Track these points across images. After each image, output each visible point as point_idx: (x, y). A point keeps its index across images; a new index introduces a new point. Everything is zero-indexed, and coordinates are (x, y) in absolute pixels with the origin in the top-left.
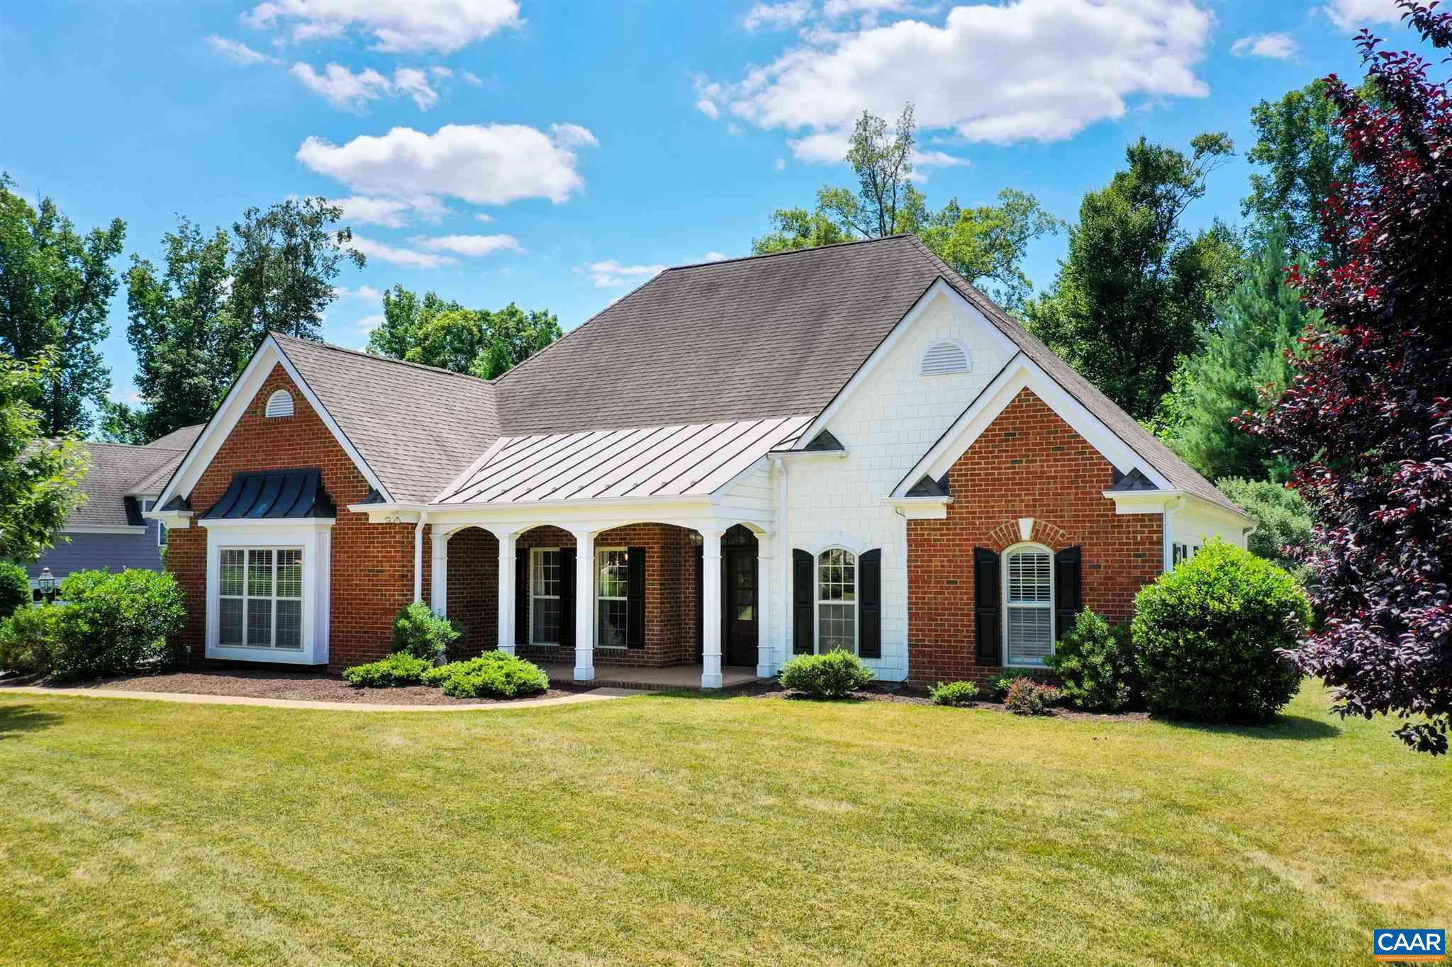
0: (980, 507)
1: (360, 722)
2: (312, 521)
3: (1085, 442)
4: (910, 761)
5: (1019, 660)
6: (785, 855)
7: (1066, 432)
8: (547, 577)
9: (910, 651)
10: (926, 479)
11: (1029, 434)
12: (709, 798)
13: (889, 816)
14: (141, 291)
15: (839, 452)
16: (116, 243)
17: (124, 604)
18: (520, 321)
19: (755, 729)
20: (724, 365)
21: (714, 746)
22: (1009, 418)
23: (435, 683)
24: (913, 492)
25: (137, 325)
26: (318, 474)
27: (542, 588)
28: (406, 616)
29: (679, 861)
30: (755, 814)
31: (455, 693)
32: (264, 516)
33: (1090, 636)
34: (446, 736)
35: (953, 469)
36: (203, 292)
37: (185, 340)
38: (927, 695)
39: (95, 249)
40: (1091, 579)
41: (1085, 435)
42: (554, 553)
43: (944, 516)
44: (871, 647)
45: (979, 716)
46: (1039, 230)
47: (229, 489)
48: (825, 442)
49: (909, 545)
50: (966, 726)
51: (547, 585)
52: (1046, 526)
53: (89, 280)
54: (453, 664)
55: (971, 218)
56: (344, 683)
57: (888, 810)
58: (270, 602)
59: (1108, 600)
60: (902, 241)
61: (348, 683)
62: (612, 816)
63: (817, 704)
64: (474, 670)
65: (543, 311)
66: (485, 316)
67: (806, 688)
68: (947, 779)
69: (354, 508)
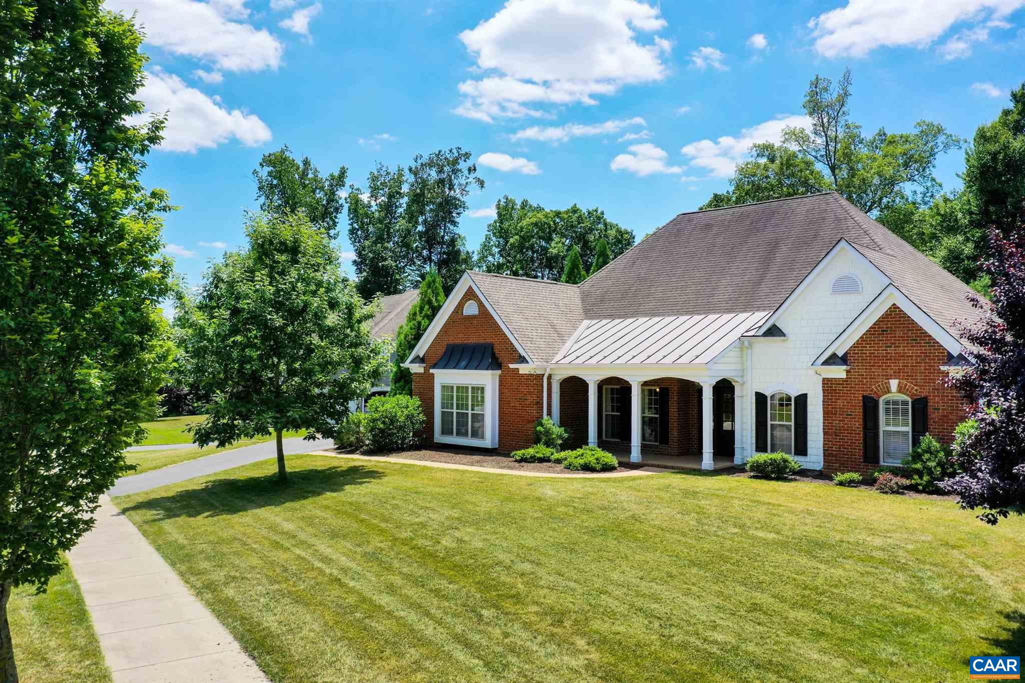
0: (866, 372)
1: (529, 481)
2: (490, 372)
3: (931, 336)
4: (811, 515)
5: (891, 461)
6: (740, 554)
7: (919, 330)
8: (612, 401)
9: (824, 453)
10: (834, 356)
11: (896, 331)
12: (706, 527)
13: (794, 540)
14: (356, 209)
15: (782, 338)
16: (342, 182)
17: (399, 414)
18: (580, 216)
19: (731, 495)
20: (715, 278)
21: (708, 502)
22: (884, 321)
23: (558, 461)
24: (826, 363)
25: (354, 229)
26: (492, 346)
27: (610, 408)
28: (542, 425)
29: (692, 553)
30: (728, 536)
31: (570, 468)
32: (465, 368)
33: (929, 451)
34: (573, 491)
35: (849, 350)
36: (388, 208)
37: (380, 239)
38: (831, 479)
39: (331, 185)
40: (934, 416)
41: (930, 332)
42: (617, 389)
43: (845, 377)
44: (801, 449)
45: (859, 493)
46: (946, 146)
47: (445, 353)
48: (774, 331)
49: (824, 393)
50: (848, 498)
51: (613, 406)
52: (906, 384)
53: (328, 204)
54: (566, 452)
55: (894, 141)
56: (511, 459)
57: (794, 538)
58: (467, 414)
59: (944, 429)
60: (828, 197)
61: (513, 459)
62: (660, 532)
63: (766, 482)
64: (579, 456)
65: (595, 208)
66: (558, 214)
67: (761, 472)
68: (829, 525)
69: (512, 366)
